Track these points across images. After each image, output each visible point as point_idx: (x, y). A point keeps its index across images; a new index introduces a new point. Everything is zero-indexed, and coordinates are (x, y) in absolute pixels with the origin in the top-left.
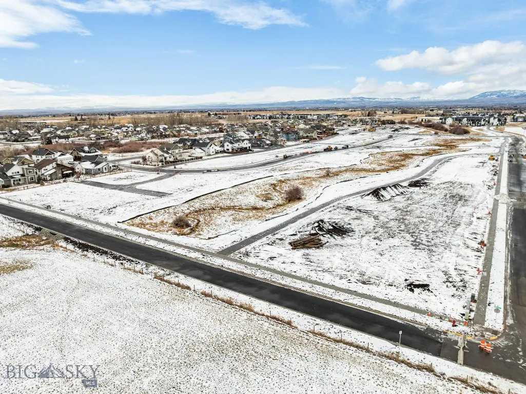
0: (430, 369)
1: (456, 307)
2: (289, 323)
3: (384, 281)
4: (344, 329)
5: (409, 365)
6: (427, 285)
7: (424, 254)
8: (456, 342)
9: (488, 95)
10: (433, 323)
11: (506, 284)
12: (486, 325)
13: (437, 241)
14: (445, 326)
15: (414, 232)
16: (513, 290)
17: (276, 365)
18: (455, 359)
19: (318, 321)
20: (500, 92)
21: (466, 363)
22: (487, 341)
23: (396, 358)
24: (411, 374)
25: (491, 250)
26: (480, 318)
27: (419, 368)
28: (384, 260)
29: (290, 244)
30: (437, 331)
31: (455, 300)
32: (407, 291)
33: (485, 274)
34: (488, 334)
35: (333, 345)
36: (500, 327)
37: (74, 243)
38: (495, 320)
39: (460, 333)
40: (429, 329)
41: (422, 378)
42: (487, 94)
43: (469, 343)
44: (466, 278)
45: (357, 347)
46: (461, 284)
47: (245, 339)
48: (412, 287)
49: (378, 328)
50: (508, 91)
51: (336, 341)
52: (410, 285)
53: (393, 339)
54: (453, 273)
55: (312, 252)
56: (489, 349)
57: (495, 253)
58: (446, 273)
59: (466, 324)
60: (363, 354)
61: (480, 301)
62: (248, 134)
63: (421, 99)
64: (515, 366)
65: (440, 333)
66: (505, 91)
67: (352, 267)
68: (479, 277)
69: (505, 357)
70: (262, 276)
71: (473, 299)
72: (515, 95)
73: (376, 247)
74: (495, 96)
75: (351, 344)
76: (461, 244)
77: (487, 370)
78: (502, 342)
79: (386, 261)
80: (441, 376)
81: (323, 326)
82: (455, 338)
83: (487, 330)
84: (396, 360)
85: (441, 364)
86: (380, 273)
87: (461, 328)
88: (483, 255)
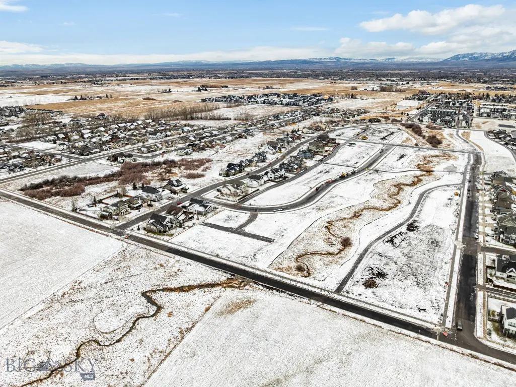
0: (429, 342)
1: (435, 319)
2: (381, 327)
3: (408, 307)
4: (400, 329)
5: (423, 341)
6: (425, 309)
7: (422, 290)
8: (436, 333)
9: (460, 58)
10: (428, 325)
11: (454, 307)
12: (446, 326)
13: (427, 281)
14: (432, 326)
15: (416, 275)
16: (456, 310)
17: (383, 342)
18: (436, 339)
19: (390, 326)
20: (472, 54)
21: (439, 340)
22: (446, 332)
23: (418, 339)
24: (424, 344)
25: (450, 287)
26: (444, 324)
27: (426, 342)
28: (406, 294)
29: (363, 285)
30: (430, 329)
31: (435, 315)
32: (418, 311)
33: (447, 301)
34: (446, 330)
35: (398, 335)
36: (450, 327)
37: (263, 286)
38: (449, 325)
39: (438, 329)
40: (427, 328)
41: (427, 345)
42: (459, 56)
43: (440, 333)
44: (440, 304)
45: (406, 335)
46: (437, 307)
47: (369, 333)
48: (420, 310)
49: (411, 328)
50: (480, 53)
51: (399, 333)
52: (419, 309)
53: (417, 332)
54: (434, 301)
55: (374, 289)
56: (446, 335)
57: (452, 289)
58: (431, 301)
59: (440, 326)
60: (408, 338)
61: (444, 315)
62: (272, 150)
63: (395, 60)
64: (453, 340)
65: (431, 329)
66: (477, 53)
67: (394, 299)
68: (444, 303)
69: (451, 338)
70: (360, 305)
71: (442, 315)
72: (486, 58)
73: (401, 286)
74: (467, 59)
75: (404, 334)
76: (437, 283)
77: (445, 342)
78: (450, 333)
79: (407, 295)
80: (432, 344)
81: (393, 328)
82: (436, 331)
83: (446, 328)
84: (419, 339)
85: (432, 340)
86: (406, 303)
87: (438, 327)
88: (446, 290)
